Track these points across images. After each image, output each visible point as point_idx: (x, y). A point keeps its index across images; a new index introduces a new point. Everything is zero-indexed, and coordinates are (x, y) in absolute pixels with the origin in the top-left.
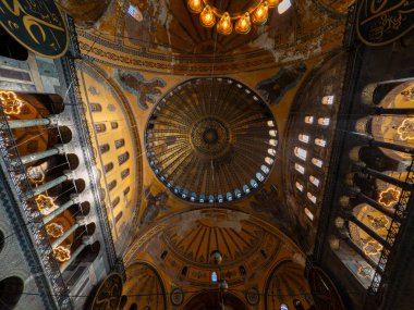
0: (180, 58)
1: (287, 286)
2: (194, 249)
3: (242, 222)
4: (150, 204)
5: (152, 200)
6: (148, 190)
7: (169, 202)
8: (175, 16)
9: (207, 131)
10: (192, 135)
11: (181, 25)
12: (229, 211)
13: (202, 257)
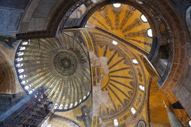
1: (134, 25)
2: (123, 97)
5: (83, 117)
9: (63, 65)
12: (92, 65)
13: (129, 92)
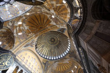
0: (35, 34)
3: (68, 61)
4: (45, 65)
5: (45, 64)
6: (43, 62)
7: (49, 63)
8: (29, 26)
9: (51, 39)
10: (48, 42)
11: (31, 26)
13: (62, 71)
